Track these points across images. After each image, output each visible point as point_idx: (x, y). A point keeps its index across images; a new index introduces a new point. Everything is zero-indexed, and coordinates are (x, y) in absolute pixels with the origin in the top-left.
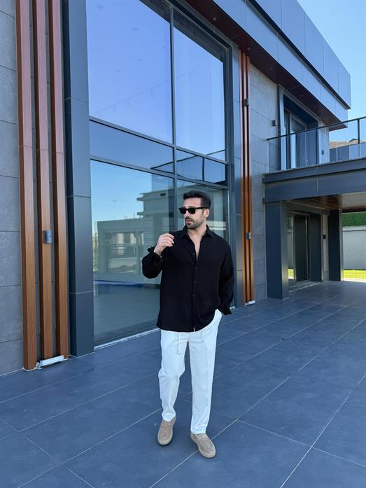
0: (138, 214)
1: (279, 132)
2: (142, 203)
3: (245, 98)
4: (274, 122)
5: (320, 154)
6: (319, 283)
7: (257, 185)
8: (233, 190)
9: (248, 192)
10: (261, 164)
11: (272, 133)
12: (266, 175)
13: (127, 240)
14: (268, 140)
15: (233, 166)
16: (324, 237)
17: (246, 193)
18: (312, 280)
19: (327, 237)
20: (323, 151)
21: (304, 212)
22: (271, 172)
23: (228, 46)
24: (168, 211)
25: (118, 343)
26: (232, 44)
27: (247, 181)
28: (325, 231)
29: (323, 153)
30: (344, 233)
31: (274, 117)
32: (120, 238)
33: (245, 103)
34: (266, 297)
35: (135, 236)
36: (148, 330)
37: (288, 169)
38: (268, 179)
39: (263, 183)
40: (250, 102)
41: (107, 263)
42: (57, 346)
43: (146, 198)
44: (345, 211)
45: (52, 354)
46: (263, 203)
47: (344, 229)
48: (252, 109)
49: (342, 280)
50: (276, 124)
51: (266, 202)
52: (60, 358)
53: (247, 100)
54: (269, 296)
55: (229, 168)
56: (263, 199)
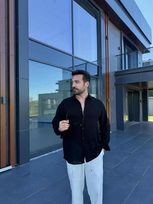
0: (56, 90)
1: (122, 53)
2: (58, 85)
3: (107, 35)
4: (119, 48)
5: (139, 64)
6: (139, 122)
7: (112, 76)
8: (101, 79)
9: (108, 80)
10: (114, 67)
11: (118, 53)
12: (116, 72)
13: (52, 102)
14: (117, 56)
15: (101, 67)
16: (141, 101)
17: (107, 80)
18: (136, 121)
19: (142, 101)
20: (140, 63)
21: (132, 90)
22: (118, 71)
23: (99, 10)
24: (70, 89)
25: (43, 157)
26: (101, 9)
27: (107, 75)
28: (141, 99)
29: (140, 64)
30: (149, 100)
31: (119, 46)
32: (49, 101)
33: (107, 38)
34: (116, 130)
35: (55, 100)
36: (59, 149)
37: (125, 70)
38: (117, 74)
39: (115, 76)
40: (109, 38)
41: (43, 112)
42: (9, 160)
43: (60, 83)
44: (150, 89)
45: (5, 165)
46: (115, 85)
47: (149, 98)
48: (109, 41)
49: (148, 121)
50: (120, 49)
51: (116, 85)
52: (10, 167)
53: (107, 37)
54: (117, 129)
55: (99, 68)
56: (115, 83)
